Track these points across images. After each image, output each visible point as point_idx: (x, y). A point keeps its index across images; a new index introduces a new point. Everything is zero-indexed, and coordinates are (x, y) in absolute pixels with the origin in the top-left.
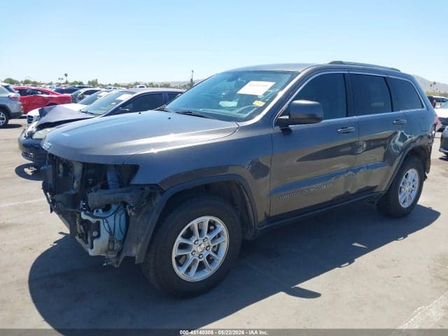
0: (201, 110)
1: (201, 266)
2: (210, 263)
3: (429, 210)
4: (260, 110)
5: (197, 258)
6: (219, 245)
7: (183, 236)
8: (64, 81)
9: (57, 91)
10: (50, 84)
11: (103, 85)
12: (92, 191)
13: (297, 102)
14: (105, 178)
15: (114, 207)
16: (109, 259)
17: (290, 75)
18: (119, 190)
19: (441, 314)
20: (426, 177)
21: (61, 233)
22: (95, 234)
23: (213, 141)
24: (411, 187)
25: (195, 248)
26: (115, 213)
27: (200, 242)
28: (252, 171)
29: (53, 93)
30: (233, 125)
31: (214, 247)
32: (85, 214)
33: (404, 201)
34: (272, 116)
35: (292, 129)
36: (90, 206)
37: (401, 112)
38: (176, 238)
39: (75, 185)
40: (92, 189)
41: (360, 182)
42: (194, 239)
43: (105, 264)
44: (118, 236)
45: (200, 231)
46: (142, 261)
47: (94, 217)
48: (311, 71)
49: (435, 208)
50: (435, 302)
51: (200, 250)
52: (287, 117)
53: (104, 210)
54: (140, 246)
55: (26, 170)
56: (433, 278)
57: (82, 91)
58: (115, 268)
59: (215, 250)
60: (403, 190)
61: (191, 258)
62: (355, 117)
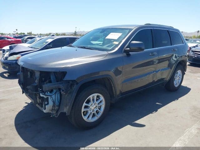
0: (89, 46)
1: (94, 115)
2: (97, 114)
3: (186, 87)
4: (117, 45)
5: (92, 112)
6: (101, 106)
7: (86, 103)
8: (16, 33)
9: (14, 37)
10: (10, 34)
11: (34, 35)
12: (45, 84)
13: (133, 42)
14: (50, 78)
15: (55, 91)
16: (53, 114)
17: (128, 30)
18: (57, 83)
19: (196, 132)
20: (185, 73)
21: (26, 103)
22: (46, 103)
23: (98, 60)
24: (179, 78)
25: (91, 107)
26: (55, 93)
27: (93, 105)
28: (114, 73)
29: (13, 39)
30: (105, 53)
31: (99, 107)
32: (42, 94)
33: (176, 84)
34: (122, 48)
35: (131, 54)
36: (44, 90)
37: (175, 45)
38: (83, 104)
39: (36, 81)
40: (45, 83)
41: (159, 76)
42: (90, 104)
43: (52, 116)
44: (57, 103)
45: (93, 100)
46: (69, 114)
47: (46, 95)
48: (138, 28)
49: (188, 87)
50: (194, 126)
51: (93, 108)
52: (129, 49)
53: (50, 92)
54: (68, 107)
55: (5, 74)
56: (191, 116)
57: (26, 37)
58: (56, 118)
59: (99, 108)
60: (176, 79)
61: (89, 112)
62: (156, 48)
